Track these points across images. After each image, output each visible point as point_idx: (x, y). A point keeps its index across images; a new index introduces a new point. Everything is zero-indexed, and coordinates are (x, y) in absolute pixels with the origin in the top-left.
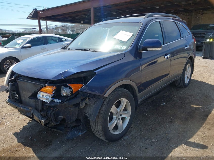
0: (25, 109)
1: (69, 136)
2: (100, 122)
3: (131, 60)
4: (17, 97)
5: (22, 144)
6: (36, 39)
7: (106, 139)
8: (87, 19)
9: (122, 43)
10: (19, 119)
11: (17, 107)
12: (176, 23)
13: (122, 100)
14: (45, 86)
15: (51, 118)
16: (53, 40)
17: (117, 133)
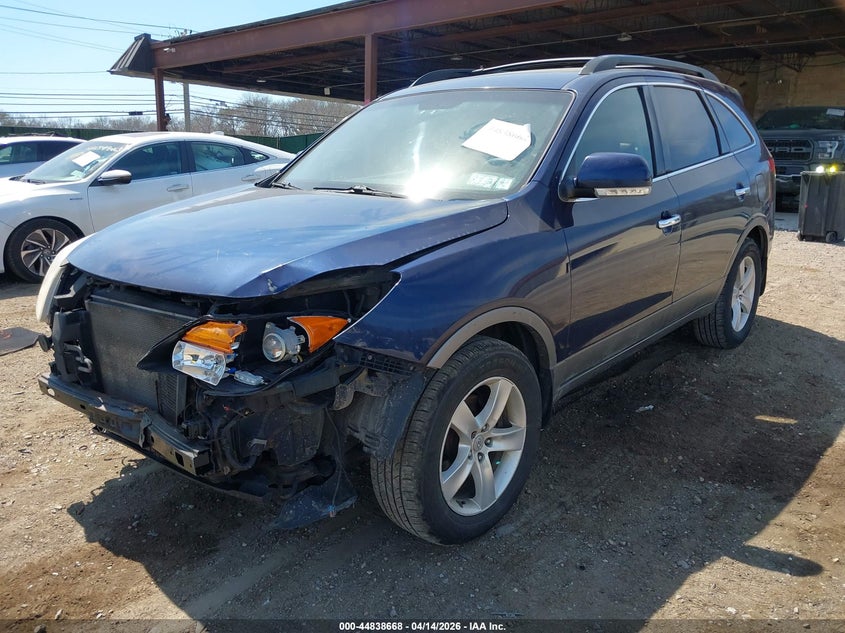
0: (119, 412)
1: (288, 519)
2: (411, 464)
3: (531, 232)
4: (85, 365)
5: (103, 546)
6: (151, 150)
7: (430, 533)
8: (348, 78)
9: (496, 165)
10: (88, 454)
11: (83, 404)
12: (704, 96)
13: (492, 382)
14: (204, 322)
15: (222, 446)
16: (214, 155)
17: (471, 510)
